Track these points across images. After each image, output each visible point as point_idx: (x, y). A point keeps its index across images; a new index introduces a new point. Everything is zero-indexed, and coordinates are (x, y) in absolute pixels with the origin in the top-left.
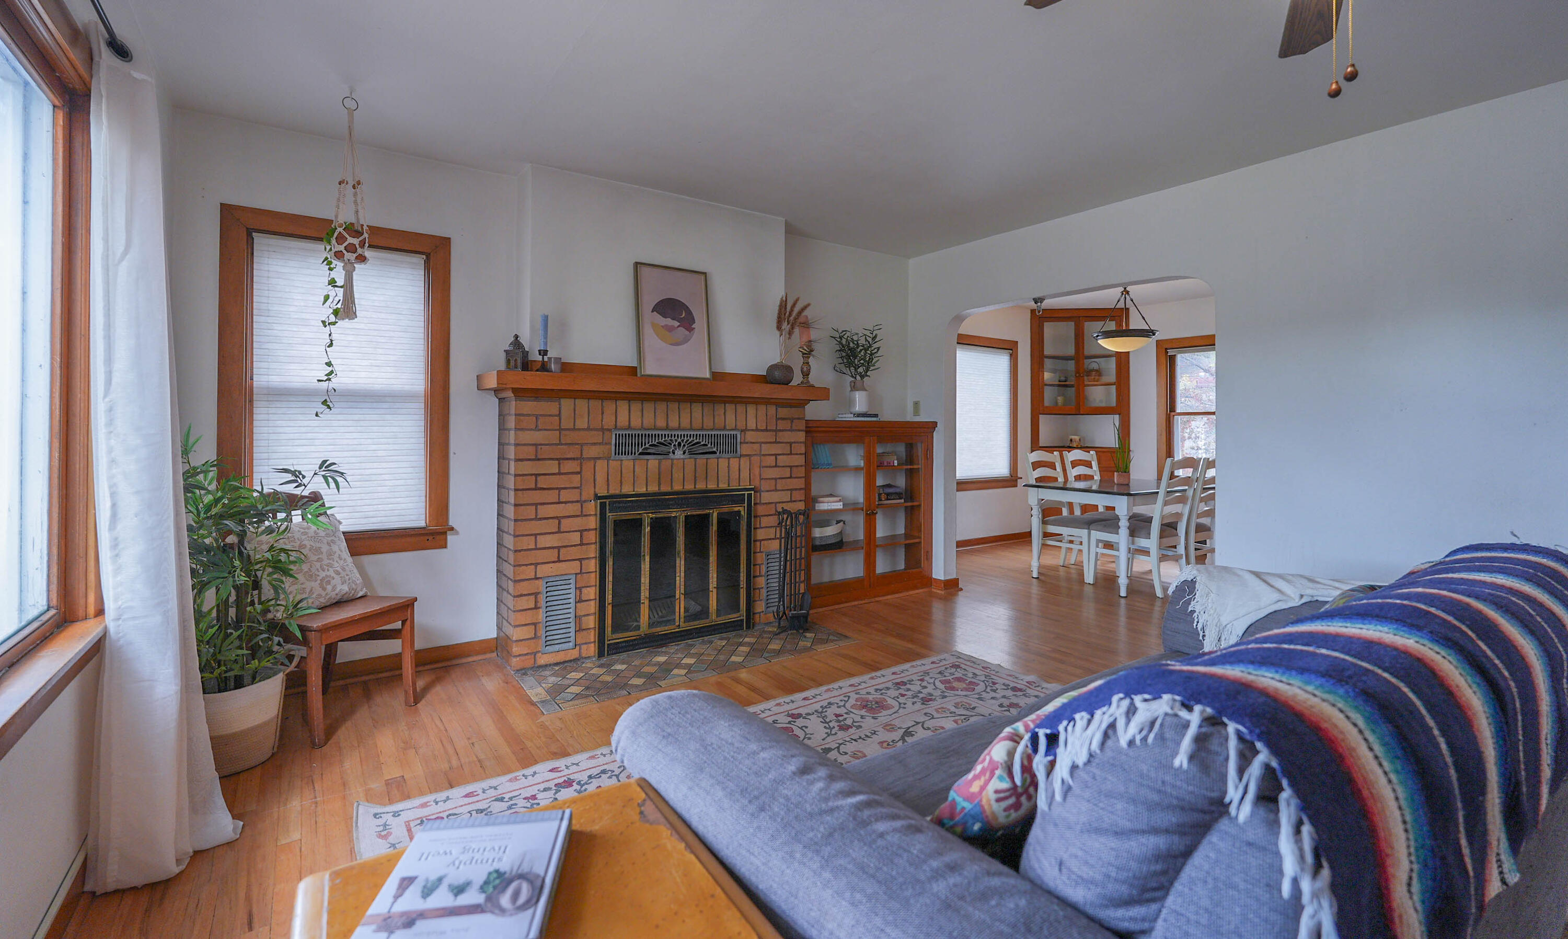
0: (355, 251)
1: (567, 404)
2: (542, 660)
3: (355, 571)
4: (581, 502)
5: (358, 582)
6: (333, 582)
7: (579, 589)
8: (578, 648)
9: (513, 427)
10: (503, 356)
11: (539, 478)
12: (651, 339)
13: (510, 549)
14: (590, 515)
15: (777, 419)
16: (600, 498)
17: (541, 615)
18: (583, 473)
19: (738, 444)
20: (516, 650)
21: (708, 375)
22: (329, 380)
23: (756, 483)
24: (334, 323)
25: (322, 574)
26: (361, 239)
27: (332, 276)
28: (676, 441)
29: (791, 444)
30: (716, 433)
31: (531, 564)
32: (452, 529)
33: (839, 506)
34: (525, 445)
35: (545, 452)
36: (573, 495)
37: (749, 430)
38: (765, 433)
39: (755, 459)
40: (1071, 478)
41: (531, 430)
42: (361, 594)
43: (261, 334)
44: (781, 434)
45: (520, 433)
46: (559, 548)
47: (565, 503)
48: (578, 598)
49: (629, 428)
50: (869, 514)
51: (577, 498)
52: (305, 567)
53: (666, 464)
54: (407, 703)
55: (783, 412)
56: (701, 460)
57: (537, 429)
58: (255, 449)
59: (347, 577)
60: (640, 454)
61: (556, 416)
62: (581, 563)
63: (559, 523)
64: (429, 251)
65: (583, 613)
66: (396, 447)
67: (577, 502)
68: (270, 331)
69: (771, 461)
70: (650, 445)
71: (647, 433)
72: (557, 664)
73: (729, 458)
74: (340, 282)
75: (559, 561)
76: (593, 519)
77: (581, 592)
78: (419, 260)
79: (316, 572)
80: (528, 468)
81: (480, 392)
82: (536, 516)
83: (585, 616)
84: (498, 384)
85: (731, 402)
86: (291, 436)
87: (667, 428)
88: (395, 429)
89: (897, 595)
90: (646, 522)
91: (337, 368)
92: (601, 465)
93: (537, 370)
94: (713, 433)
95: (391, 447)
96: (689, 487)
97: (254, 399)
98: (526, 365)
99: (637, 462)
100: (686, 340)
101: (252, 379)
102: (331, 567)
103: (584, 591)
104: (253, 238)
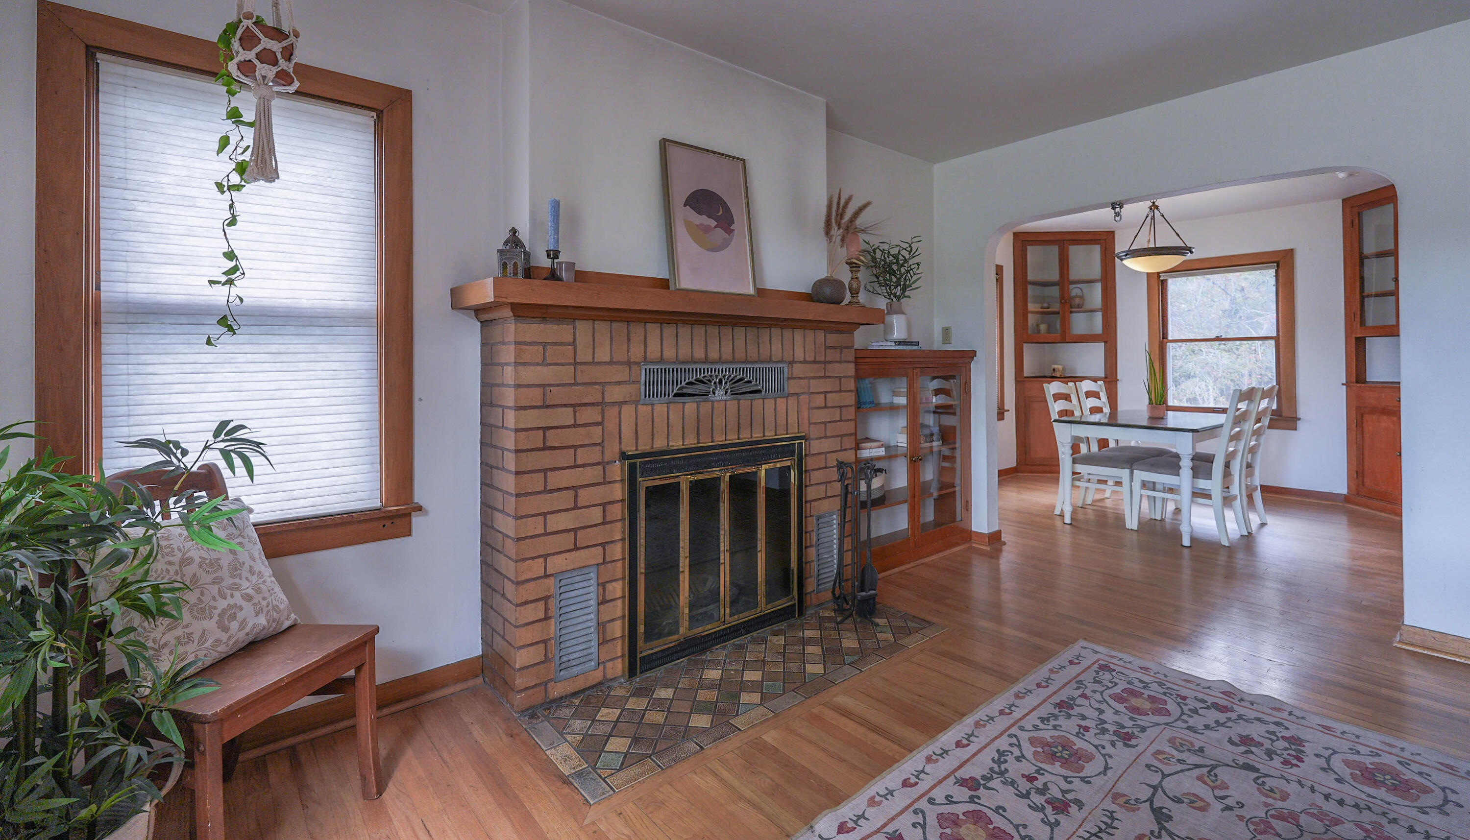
0: (275, 63)
1: (583, 328)
2: (556, 691)
3: (277, 589)
4: (604, 464)
5: (282, 607)
6: (240, 616)
7: (602, 585)
8: (601, 667)
9: (513, 360)
10: (495, 256)
11: (548, 433)
12: (685, 242)
13: (508, 536)
14: (614, 482)
15: (826, 348)
16: (629, 457)
17: (552, 627)
18: (605, 423)
19: (786, 380)
20: (520, 681)
21: (752, 291)
22: (230, 282)
23: (805, 429)
24: (238, 188)
25: (222, 604)
26: (285, 43)
27: (232, 105)
28: (717, 377)
29: (840, 378)
30: (761, 366)
31: (539, 557)
32: (419, 508)
33: (881, 452)
34: (528, 386)
35: (557, 395)
36: (593, 455)
37: (796, 362)
38: (814, 366)
39: (804, 398)
40: (1087, 412)
41: (537, 364)
42: (287, 624)
43: (116, 216)
44: (829, 366)
45: (520, 368)
46: (575, 530)
47: (584, 466)
48: (601, 598)
49: (662, 360)
50: (915, 461)
51: (598, 459)
52: (192, 597)
53: (705, 407)
54: (366, 796)
55: (833, 339)
56: (745, 401)
57: (544, 363)
58: (105, 401)
59: (264, 603)
60: (676, 395)
61: (569, 344)
62: (604, 550)
63: (576, 496)
64: (381, 108)
65: (608, 619)
66: (335, 392)
67: (598, 464)
68: (128, 213)
69: (819, 400)
70: (687, 384)
71: (683, 367)
72: (575, 694)
73: (775, 398)
74: (249, 116)
75: (576, 549)
76: (618, 486)
77: (604, 590)
78: (367, 120)
79: (212, 603)
80: (532, 418)
81: (454, 311)
82: (545, 486)
83: (609, 621)
84: (495, 297)
85: (776, 327)
86: (169, 378)
87: (706, 361)
88: (334, 366)
89: (941, 555)
90: (685, 488)
91: (244, 263)
92: (628, 411)
93: (545, 279)
94: (758, 366)
95: (328, 392)
96: (732, 438)
97: (103, 320)
98: (529, 273)
99: (672, 406)
100: (725, 245)
101: (98, 288)
102: (238, 589)
103: (609, 587)
104: (98, 64)
